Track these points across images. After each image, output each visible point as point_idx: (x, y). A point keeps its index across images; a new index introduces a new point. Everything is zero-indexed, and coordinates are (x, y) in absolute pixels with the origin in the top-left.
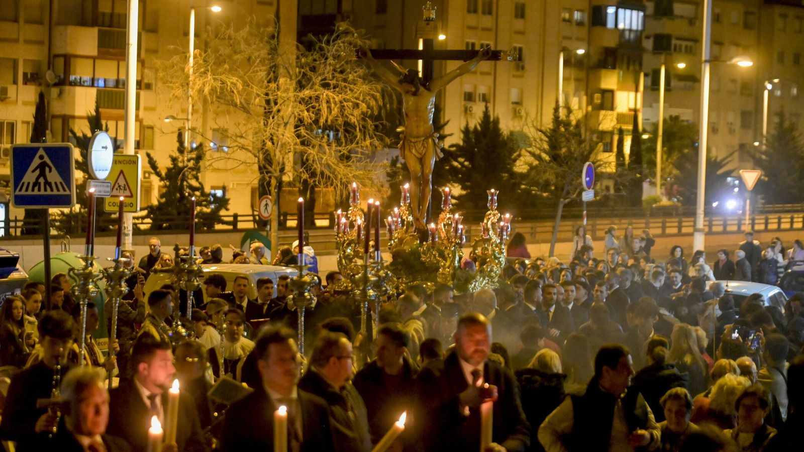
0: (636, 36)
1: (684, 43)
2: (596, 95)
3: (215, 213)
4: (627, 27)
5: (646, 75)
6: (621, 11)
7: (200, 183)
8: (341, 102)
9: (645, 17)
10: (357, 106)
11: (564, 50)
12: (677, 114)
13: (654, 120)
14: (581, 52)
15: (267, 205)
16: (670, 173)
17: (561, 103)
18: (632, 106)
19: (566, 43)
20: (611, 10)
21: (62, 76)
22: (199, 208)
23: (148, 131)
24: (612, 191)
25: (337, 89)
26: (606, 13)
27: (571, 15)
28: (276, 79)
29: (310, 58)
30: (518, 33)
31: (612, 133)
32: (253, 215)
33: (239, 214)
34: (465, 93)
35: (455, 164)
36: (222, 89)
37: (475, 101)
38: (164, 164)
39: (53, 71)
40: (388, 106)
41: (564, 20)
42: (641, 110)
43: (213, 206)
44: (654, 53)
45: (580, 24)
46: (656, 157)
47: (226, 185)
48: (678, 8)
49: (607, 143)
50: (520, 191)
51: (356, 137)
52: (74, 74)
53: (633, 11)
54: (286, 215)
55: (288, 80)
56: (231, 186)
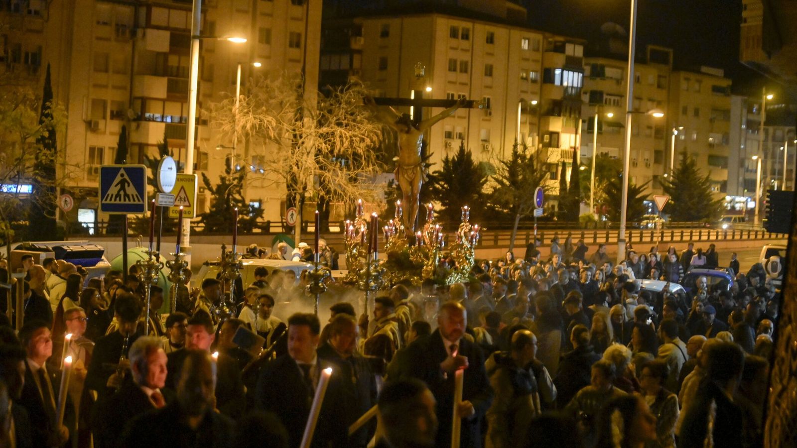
0: (576, 92)
1: (612, 98)
2: (546, 136)
3: (253, 220)
4: (570, 84)
5: (583, 122)
6: (565, 73)
7: (242, 197)
8: (351, 137)
9: (583, 77)
10: (362, 140)
11: (522, 101)
12: (607, 152)
13: (590, 156)
14: (534, 103)
15: (292, 214)
16: (601, 196)
17: (519, 141)
18: (573, 145)
19: (524, 96)
20: (558, 72)
21: (140, 114)
22: (240, 216)
23: (203, 157)
24: (556, 209)
25: (348, 127)
26: (554, 74)
27: (528, 74)
28: (301, 119)
29: (328, 103)
30: (487, 87)
31: (557, 165)
32: (282, 222)
33: (271, 221)
34: (446, 132)
35: (437, 186)
36: (260, 125)
37: (453, 138)
38: (215, 182)
39: (133, 110)
40: (387, 141)
41: (522, 78)
42: (579, 148)
43: (251, 215)
44: (590, 105)
45: (534, 81)
46: (590, 184)
47: (262, 198)
48: (609, 72)
49: (553, 173)
50: (486, 208)
51: (362, 164)
52: (149, 112)
53: (575, 73)
54: (307, 222)
55: (311, 120)
56: (266, 200)
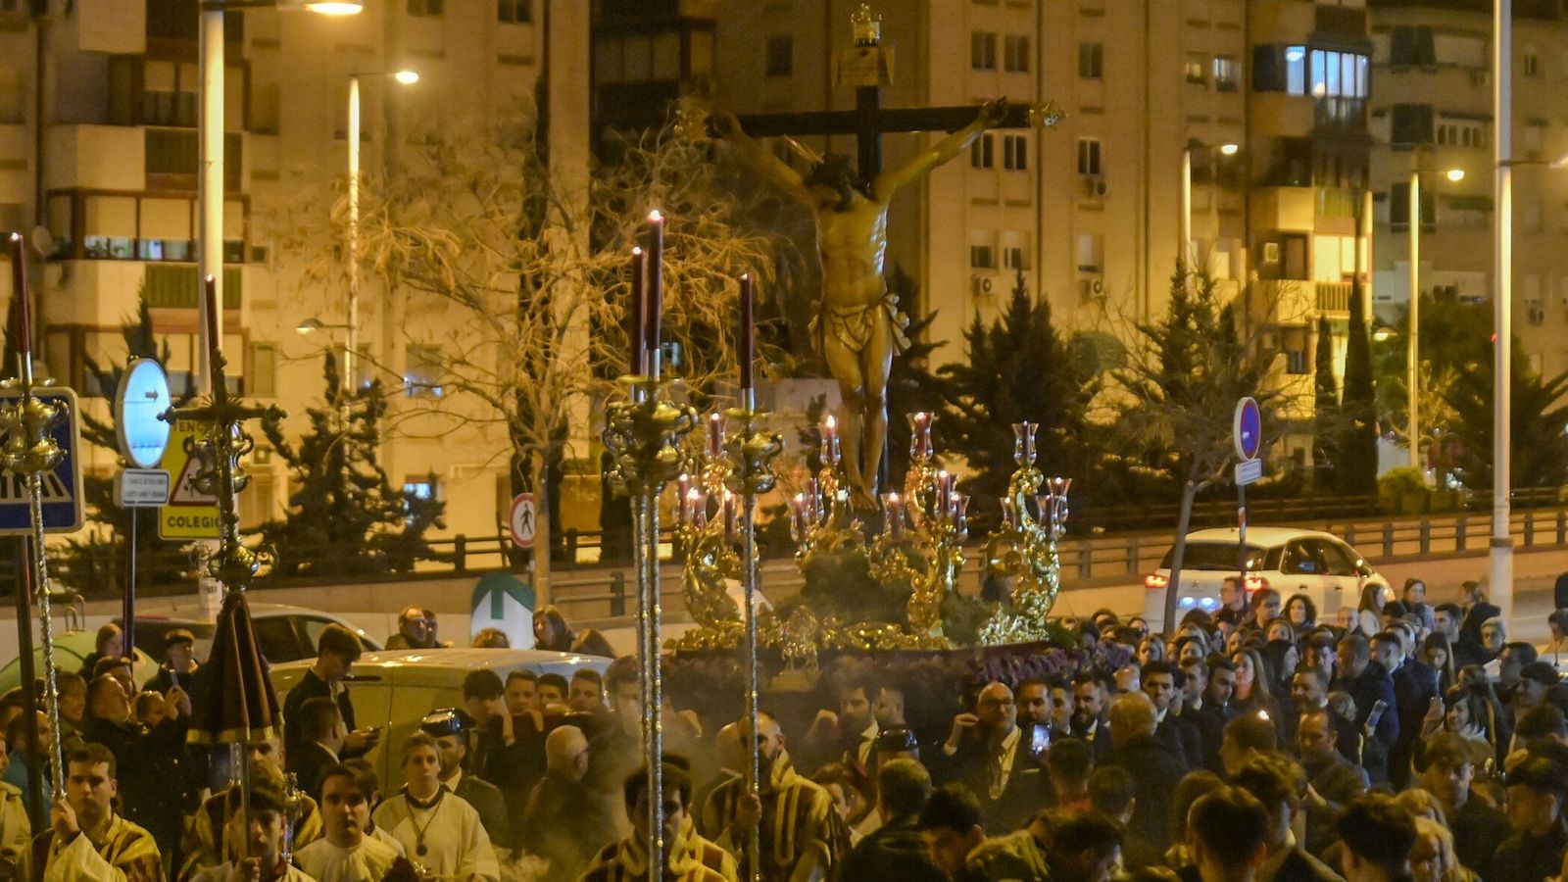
0: (1353, 110)
1: (1460, 125)
2: (1268, 246)
3: (413, 534)
4: (1333, 91)
5: (1378, 198)
6: (1317, 56)
7: (378, 470)
8: (682, 278)
9: (1371, 67)
10: (716, 285)
11: (1194, 145)
12: (1450, 284)
13: (1401, 300)
14: (1229, 149)
15: (526, 514)
16: (1439, 417)
17: (1191, 265)
18: (1350, 269)
19: (1196, 131)
20: (1295, 55)
21: (67, 237)
22: (377, 526)
23: (261, 357)
24: (1309, 462)
25: (674, 249)
26: (1284, 62)
27: (1207, 67)
28: (535, 232)
29: (612, 181)
30: (1087, 110)
31: (1306, 330)
32: (501, 539)
33: (468, 536)
34: (974, 249)
35: (954, 409)
36: (415, 256)
37: (996, 267)
38: (296, 429)
39: (49, 228)
40: (790, 283)
41: (1191, 79)
42: (1369, 277)
43: (409, 521)
44: (1395, 149)
45: (1226, 87)
46: (1406, 381)
47: (437, 471)
48: (1445, 47)
49: (1296, 353)
50: (1099, 467)
51: (720, 353)
52: (95, 233)
53: (1345, 55)
54: (573, 535)
55: (564, 232)
56: (451, 474)
